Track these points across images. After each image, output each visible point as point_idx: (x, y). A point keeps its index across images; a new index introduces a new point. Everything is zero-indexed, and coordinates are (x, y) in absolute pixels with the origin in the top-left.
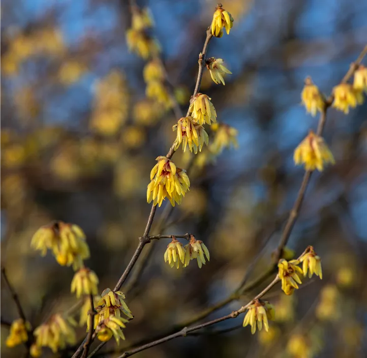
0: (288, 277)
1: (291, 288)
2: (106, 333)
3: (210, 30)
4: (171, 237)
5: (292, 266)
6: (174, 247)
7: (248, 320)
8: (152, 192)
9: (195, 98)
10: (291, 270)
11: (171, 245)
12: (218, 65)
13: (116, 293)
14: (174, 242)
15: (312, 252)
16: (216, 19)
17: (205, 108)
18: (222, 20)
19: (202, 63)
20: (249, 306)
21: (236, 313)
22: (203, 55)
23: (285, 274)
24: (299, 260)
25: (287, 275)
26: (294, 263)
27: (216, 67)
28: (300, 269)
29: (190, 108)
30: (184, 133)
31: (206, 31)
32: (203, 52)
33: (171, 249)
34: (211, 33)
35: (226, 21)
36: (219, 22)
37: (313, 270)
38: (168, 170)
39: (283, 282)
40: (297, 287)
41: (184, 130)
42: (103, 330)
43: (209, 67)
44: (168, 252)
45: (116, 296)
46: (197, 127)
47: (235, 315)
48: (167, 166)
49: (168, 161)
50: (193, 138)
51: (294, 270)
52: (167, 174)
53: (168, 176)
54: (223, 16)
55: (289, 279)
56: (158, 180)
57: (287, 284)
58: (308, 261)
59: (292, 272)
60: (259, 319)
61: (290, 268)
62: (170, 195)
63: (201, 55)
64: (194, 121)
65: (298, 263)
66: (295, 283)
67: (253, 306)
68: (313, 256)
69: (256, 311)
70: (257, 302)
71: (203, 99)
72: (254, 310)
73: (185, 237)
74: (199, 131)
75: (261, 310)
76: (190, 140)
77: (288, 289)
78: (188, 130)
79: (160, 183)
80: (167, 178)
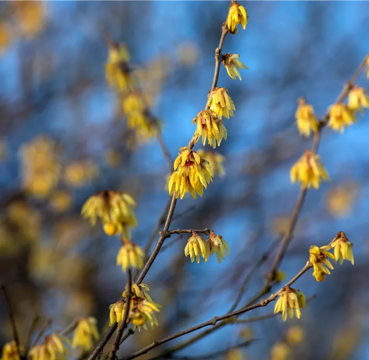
0: (320, 263)
1: (323, 274)
2: (140, 317)
3: (225, 26)
4: (191, 232)
5: (323, 253)
6: (195, 241)
7: (280, 306)
8: (174, 184)
9: (213, 92)
10: (322, 256)
11: (192, 239)
12: (234, 60)
13: (139, 285)
14: (195, 237)
15: (343, 238)
16: (233, 14)
17: (225, 101)
18: (239, 15)
19: (218, 58)
20: (280, 292)
21: (266, 301)
22: (220, 50)
23: (316, 260)
24: (330, 245)
25: (318, 261)
26: (325, 249)
27: (232, 62)
28: (331, 255)
29: (209, 102)
30: (204, 126)
31: (221, 26)
32: (220, 47)
33: (192, 243)
34: (227, 28)
35: (242, 15)
36: (235, 17)
37: (345, 255)
38: (191, 160)
39: (315, 268)
40: (329, 273)
41: (203, 123)
42: (138, 315)
43: (225, 62)
44: (189, 245)
45: (140, 288)
46: (217, 121)
47: (264, 303)
48: (190, 156)
49: (192, 152)
50: (213, 131)
51: (326, 255)
52: (190, 165)
53: (191, 167)
54: (239, 11)
55: (321, 265)
56: (181, 171)
57: (319, 270)
58: (340, 246)
59: (323, 258)
60: (291, 306)
61: (321, 254)
62: (193, 186)
63: (217, 50)
64: (214, 114)
65: (329, 249)
66: (327, 269)
67: (285, 293)
68: (345, 241)
69: (288, 298)
70: (288, 289)
71: (222, 92)
72: (285, 296)
73: (204, 232)
74: (218, 124)
75: (293, 296)
76: (209, 133)
77: (320, 276)
78: (208, 122)
79: (183, 174)
80: (190, 169)
